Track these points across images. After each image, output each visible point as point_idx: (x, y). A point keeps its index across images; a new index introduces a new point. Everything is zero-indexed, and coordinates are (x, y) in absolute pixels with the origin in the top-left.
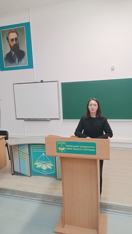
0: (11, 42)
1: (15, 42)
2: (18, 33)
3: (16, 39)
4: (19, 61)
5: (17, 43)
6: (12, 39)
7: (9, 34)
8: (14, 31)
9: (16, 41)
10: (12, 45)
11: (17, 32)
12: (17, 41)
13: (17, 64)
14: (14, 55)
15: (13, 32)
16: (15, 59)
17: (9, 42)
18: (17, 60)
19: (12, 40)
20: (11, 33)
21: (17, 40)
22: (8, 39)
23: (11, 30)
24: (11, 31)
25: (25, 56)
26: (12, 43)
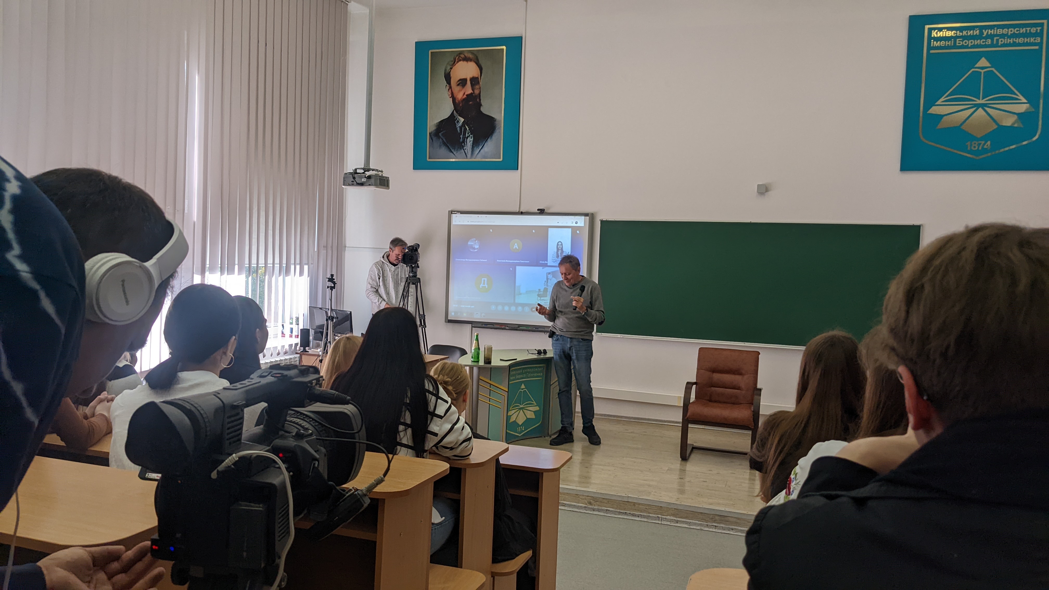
0: (456, 89)
1: (468, 90)
2: (483, 66)
3: (475, 81)
4: (476, 143)
5: (477, 92)
6: (460, 80)
7: (454, 64)
8: (471, 56)
9: (472, 85)
10: (460, 96)
11: (482, 62)
12: (477, 87)
13: (469, 155)
14: (461, 128)
15: (466, 59)
16: (465, 138)
17: (450, 87)
18: (470, 141)
19: (462, 82)
20: (461, 63)
21: (478, 83)
22: (448, 78)
23: (461, 53)
24: (462, 56)
25: (497, 131)
26: (460, 91)
